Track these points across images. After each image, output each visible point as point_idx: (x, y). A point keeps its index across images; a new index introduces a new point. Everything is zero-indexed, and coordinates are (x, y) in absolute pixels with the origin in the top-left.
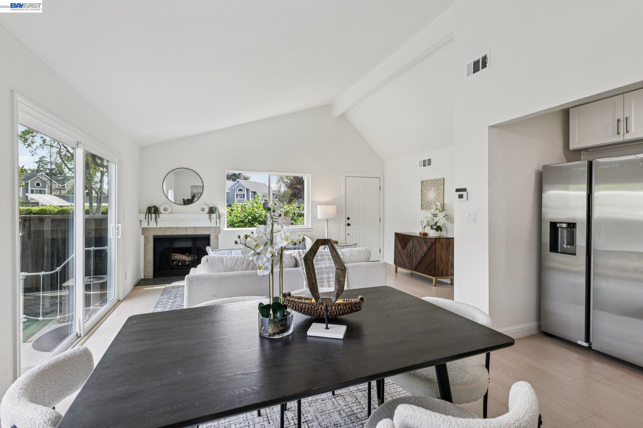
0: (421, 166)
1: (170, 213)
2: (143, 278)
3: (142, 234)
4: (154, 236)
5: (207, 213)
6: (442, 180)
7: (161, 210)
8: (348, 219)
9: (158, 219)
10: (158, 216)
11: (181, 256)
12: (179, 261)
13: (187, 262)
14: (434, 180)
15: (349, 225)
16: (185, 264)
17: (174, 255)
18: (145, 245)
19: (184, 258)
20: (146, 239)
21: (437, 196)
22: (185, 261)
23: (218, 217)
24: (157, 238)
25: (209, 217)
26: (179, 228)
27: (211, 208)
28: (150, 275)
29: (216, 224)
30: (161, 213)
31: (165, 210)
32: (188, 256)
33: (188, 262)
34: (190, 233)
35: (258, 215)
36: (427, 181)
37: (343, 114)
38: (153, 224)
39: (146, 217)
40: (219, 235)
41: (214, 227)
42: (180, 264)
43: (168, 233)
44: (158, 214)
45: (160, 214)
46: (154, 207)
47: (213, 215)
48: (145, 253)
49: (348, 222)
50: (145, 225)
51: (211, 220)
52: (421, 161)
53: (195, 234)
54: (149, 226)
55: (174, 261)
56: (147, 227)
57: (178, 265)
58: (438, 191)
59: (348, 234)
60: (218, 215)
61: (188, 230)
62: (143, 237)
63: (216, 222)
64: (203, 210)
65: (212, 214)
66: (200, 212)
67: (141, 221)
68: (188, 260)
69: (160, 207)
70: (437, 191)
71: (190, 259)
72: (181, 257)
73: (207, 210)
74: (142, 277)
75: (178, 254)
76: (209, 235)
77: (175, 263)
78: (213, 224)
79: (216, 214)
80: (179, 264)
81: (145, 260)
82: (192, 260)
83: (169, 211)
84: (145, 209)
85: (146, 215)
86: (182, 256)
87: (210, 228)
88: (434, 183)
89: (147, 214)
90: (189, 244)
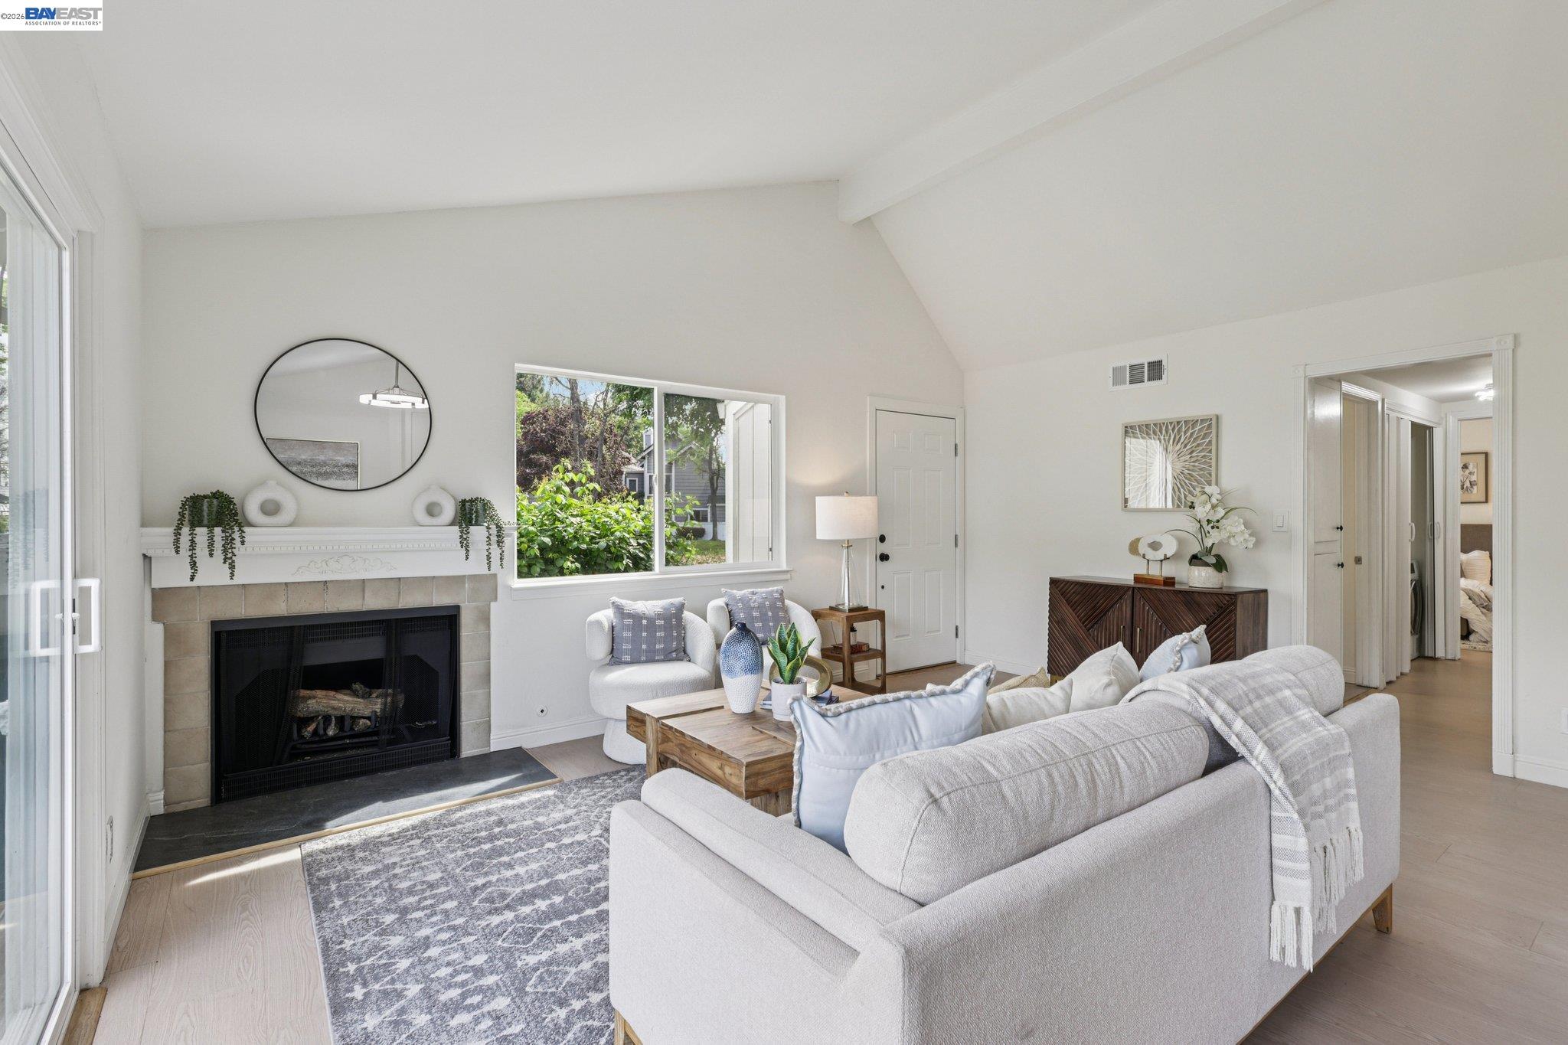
0: (1123, 383)
1: (291, 525)
2: (161, 811)
3: (155, 617)
4: (213, 623)
5: (452, 524)
6: (1214, 422)
7: (252, 511)
8: (882, 539)
9: (239, 549)
10: (236, 535)
11: (335, 698)
12: (327, 719)
13: (362, 721)
14: (1178, 423)
15: (884, 557)
16: (352, 729)
17: (306, 699)
18: (167, 665)
19: (349, 707)
20: (172, 639)
21: (1191, 468)
22: (354, 719)
23: (494, 539)
24: (230, 633)
25: (461, 537)
26: (329, 584)
27: (463, 502)
28: (198, 789)
29: (489, 563)
30: (250, 525)
31: (271, 509)
32: (366, 696)
33: (369, 718)
34: (374, 602)
35: (571, 530)
36: (1147, 426)
37: (869, 218)
38: (213, 573)
39: (177, 541)
40: (493, 604)
41: (474, 578)
42: (331, 733)
43: (280, 608)
44: (236, 529)
45: (245, 529)
46: (218, 495)
47: (477, 533)
48: (167, 701)
49: (883, 548)
50: (172, 574)
51: (467, 551)
52: (1123, 368)
53: (400, 607)
54: (196, 583)
55: (306, 721)
56: (187, 583)
57: (322, 736)
58: (1194, 454)
59: (883, 587)
60: (494, 530)
61: (366, 591)
62: (159, 628)
63: (489, 557)
64: (432, 510)
65: (472, 529)
66: (421, 516)
67: (146, 558)
68: (367, 713)
69: (246, 495)
70: (1191, 453)
71: (378, 708)
72: (335, 703)
73: (449, 511)
74: (157, 805)
75: (319, 693)
76: (457, 608)
77: (311, 728)
78: (475, 566)
79: (488, 528)
80: (325, 730)
81: (167, 730)
82: (383, 710)
83: (286, 516)
84: (172, 504)
85: (177, 533)
86: (340, 696)
87: (457, 580)
88: (1179, 431)
89: (185, 530)
90: (371, 649)
